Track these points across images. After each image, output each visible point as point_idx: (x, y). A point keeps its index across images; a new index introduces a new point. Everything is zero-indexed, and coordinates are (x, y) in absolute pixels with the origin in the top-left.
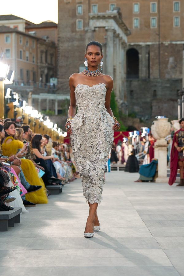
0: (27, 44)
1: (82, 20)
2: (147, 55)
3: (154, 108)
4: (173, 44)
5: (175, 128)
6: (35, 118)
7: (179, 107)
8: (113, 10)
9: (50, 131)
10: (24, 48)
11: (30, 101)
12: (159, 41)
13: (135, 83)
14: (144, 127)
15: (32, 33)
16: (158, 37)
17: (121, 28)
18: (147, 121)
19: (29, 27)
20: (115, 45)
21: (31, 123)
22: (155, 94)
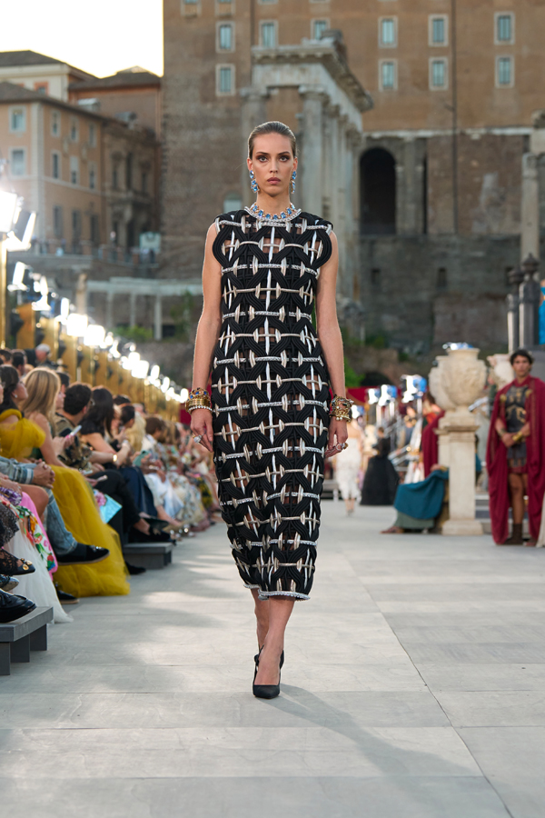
0: (73, 136)
1: (233, 68)
2: (420, 168)
3: (439, 319)
4: (495, 137)
5: (498, 378)
6: (95, 350)
7: (510, 317)
8: (321, 38)
9: (140, 387)
10: (66, 147)
11: (82, 299)
12: (454, 128)
13: (385, 248)
14: (412, 374)
15: (88, 102)
16: (451, 114)
17: (345, 90)
18: (419, 359)
19: (79, 85)
20: (326, 139)
21: (83, 363)
22: (442, 279)
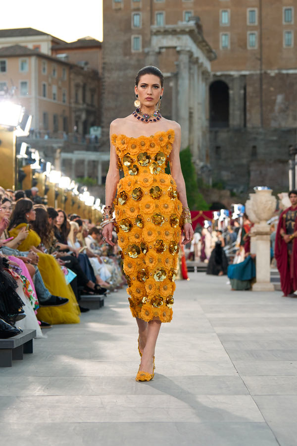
0: (54, 74)
1: (141, 37)
2: (242, 92)
3: (252, 173)
4: (283, 74)
5: (283, 205)
6: (65, 190)
7: (290, 172)
8: (189, 21)
9: (89, 210)
10: (50, 80)
11: (58, 163)
12: (261, 70)
13: (223, 135)
14: (237, 203)
15: (62, 56)
16: (259, 62)
17: (201, 49)
18: (242, 195)
19: (57, 47)
20: (191, 76)
21: (59, 198)
22: (254, 152)
